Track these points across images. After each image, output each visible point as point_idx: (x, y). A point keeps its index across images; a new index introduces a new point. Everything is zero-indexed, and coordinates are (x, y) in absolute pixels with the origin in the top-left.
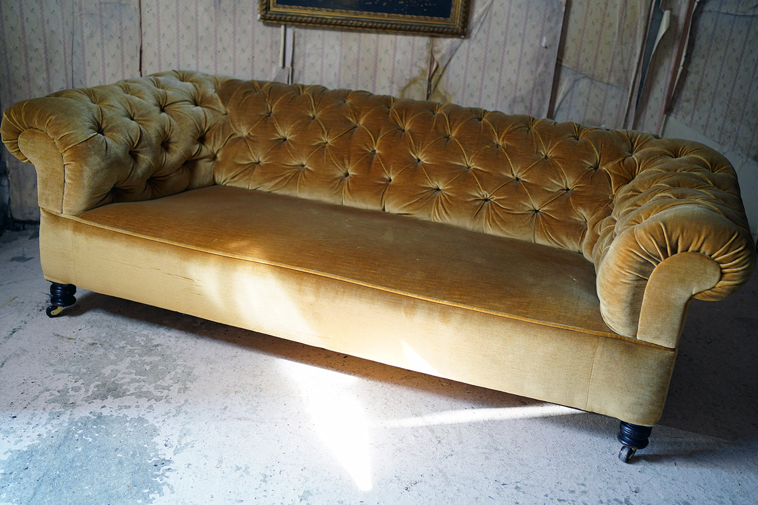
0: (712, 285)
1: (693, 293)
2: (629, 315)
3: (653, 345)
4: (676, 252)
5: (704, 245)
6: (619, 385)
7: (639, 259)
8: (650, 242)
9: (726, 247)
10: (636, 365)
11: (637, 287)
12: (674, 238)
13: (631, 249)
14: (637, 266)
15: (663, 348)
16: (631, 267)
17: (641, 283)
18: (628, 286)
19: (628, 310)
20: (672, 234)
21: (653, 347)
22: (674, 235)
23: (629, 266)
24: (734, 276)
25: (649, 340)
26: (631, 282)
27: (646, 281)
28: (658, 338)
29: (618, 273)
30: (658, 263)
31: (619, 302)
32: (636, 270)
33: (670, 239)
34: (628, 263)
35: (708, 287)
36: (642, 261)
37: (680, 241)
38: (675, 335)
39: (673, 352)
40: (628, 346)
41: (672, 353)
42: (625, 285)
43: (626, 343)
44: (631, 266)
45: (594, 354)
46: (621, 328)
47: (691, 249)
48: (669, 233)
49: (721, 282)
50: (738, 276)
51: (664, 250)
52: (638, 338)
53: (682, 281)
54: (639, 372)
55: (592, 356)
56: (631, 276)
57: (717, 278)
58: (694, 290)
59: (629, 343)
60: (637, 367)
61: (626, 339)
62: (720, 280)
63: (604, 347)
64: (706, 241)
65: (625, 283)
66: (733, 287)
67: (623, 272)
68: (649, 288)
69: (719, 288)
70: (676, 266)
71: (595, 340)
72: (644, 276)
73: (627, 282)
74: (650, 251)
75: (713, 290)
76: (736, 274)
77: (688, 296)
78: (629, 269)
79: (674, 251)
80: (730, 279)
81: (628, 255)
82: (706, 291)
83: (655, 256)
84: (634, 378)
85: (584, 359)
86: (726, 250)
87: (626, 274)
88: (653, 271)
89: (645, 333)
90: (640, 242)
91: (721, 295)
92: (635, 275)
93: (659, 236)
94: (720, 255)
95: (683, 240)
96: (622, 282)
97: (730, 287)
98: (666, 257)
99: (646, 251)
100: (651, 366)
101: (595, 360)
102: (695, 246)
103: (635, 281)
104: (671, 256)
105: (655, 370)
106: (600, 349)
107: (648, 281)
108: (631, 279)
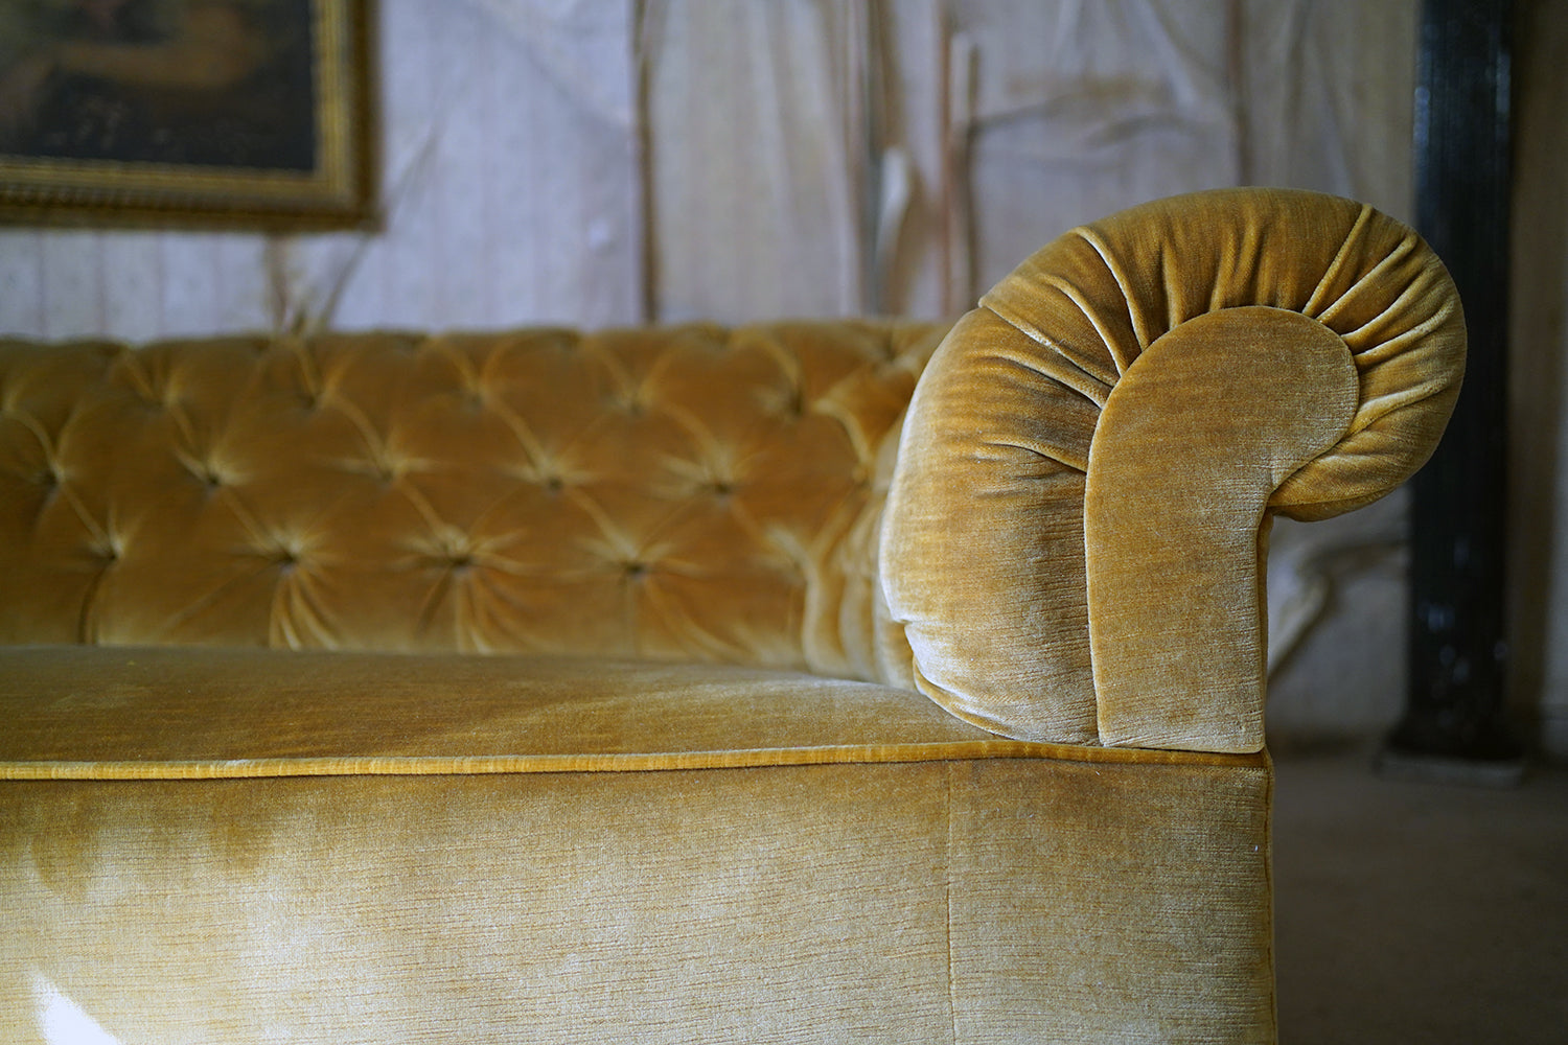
0: (1339, 429)
1: (1277, 481)
2: (1048, 637)
3: (1173, 757)
4: (1167, 326)
5: (1267, 262)
6: (1077, 977)
7: (1031, 384)
8: (1052, 300)
9: (1351, 249)
10: (1128, 861)
11: (1048, 505)
12: (1144, 262)
13: (986, 353)
14: (1027, 412)
15: (1216, 760)
16: (1005, 423)
17: (1062, 482)
18: (1011, 506)
19: (1034, 615)
20: (1130, 251)
21: (1177, 764)
22: (1140, 253)
23: (996, 418)
24: (1411, 365)
25: (1151, 734)
26: (1024, 485)
27: (1076, 478)
28: (1182, 715)
29: (963, 468)
30: (1105, 390)
31: (992, 587)
32: (1028, 429)
33: (1128, 269)
34: (991, 410)
35: (1328, 440)
36: (1043, 387)
37: (1169, 272)
39: (1260, 774)
40: (1073, 778)
41: (1255, 775)
42: (998, 505)
43: (1063, 768)
44: (1006, 418)
45: (940, 847)
46: (1024, 705)
47: (1217, 297)
48: (1120, 249)
49: (1368, 406)
50: (1427, 359)
51: (1115, 316)
52: (1106, 738)
53: (1221, 434)
54: (1150, 887)
55: (933, 862)
56: (1014, 457)
57: (1350, 389)
58: (1275, 464)
59: (1071, 769)
60: (1138, 867)
61: (1061, 752)
62: (1362, 400)
63: (975, 803)
64: (1268, 243)
65: (999, 496)
66: (1419, 410)
67: (980, 453)
68: (1099, 499)
69: (1368, 435)
70: (1181, 376)
71: (933, 781)
72: (1066, 453)
73: (1004, 488)
74: (1065, 338)
75: (1348, 446)
76: (1415, 354)
77: (1256, 498)
78: (997, 432)
79: (1157, 321)
80: (1399, 381)
81: (983, 379)
82: (1322, 461)
83: (1091, 359)
84: (1136, 923)
85: (902, 884)
86: (1354, 261)
87: (996, 456)
88: (1097, 428)
89: (1127, 710)
90: (1017, 315)
91: (1386, 459)
92: (1031, 454)
93: (1084, 270)
94: (1336, 293)
95: (1179, 264)
96: (987, 496)
97: (1409, 413)
98: (1131, 352)
99: (1048, 343)
100: (1191, 852)
101: (951, 878)
102: (1233, 276)
103: (1037, 482)
104: (1150, 342)
105: (1210, 866)
106: (959, 817)
107: (1086, 474)
108: (1019, 473)
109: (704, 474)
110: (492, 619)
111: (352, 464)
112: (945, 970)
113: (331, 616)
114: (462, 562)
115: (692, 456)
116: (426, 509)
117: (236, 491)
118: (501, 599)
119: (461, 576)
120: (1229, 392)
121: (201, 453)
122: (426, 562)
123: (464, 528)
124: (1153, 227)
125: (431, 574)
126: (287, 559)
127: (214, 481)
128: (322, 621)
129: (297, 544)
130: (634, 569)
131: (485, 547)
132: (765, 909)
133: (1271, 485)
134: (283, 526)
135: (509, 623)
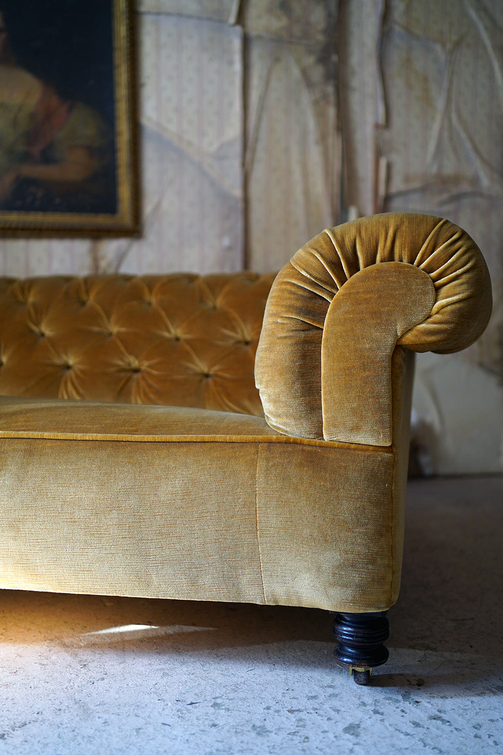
0: (426, 313)
1: (399, 334)
2: (303, 395)
3: (352, 446)
4: (358, 270)
5: (397, 244)
6: (307, 531)
7: (301, 293)
8: (312, 259)
9: (431, 238)
10: (328, 485)
11: (306, 342)
12: (348, 244)
13: (285, 280)
14: (299, 304)
15: (371, 448)
16: (290, 308)
17: (311, 333)
19: (297, 386)
20: (343, 240)
21: (354, 449)
22: (347, 240)
23: (286, 306)
24: (456, 286)
25: (343, 437)
26: (295, 334)
27: (320, 331)
28: (356, 429)
29: (273, 326)
30: (332, 295)
31: (281, 374)
32: (299, 311)
33: (342, 246)
34: (284, 303)
35: (421, 317)
36: (306, 294)
37: (358, 247)
38: (387, 417)
39: (390, 454)
40: (309, 452)
41: (387, 455)
42: (285, 341)
43: (306, 448)
44: (289, 306)
45: (253, 477)
46: (292, 422)
47: (378, 258)
48: (339, 238)
49: (438, 303)
50: (462, 284)
51: (335, 266)
52: (326, 437)
53: (376, 314)
54: (337, 497)
55: (250, 482)
56: (293, 322)
57: (431, 296)
58: (398, 327)
59: (309, 448)
60: (333, 489)
61: (305, 441)
62: (436, 301)
63: (268, 460)
64: (398, 236)
65: (285, 337)
66: (458, 306)
67: (279, 320)
68: (327, 340)
69: (437, 316)
70: (361, 290)
71: (252, 450)
72: (314, 321)
73: (288, 334)
74: (315, 274)
75: (430, 320)
76: (456, 282)
77: (390, 341)
78: (286, 312)
79: (354, 267)
80: (450, 294)
82: (418, 326)
83: (326, 283)
84: (331, 511)
85: (238, 490)
86: (432, 243)
87: (285, 322)
88: (328, 311)
89: (335, 426)
90: (298, 264)
91: (444, 326)
92: (299, 321)
93: (325, 246)
94: (425, 257)
95: (362, 245)
96: (281, 338)
97: (453, 306)
98: (343, 280)
99: (309, 276)
100: (355, 484)
101: (257, 489)
102: (384, 249)
103: (301, 332)
104: (351, 276)
105: (364, 491)
106: (261, 465)
107: (323, 329)
108: (294, 329)
109: (239, 337)
110: (146, 394)
111: (96, 329)
112: (255, 525)
113: (81, 391)
114: (136, 371)
115: (233, 329)
116: (123, 349)
117: (50, 340)
118: (150, 386)
119: (136, 376)
120: (380, 297)
121: (37, 324)
122: (121, 370)
123: (137, 357)
124: (353, 229)
125: (122, 375)
126: (68, 367)
127: (43, 335)
128: (78, 393)
129: (71, 362)
130: (207, 376)
131: (145, 365)
132: (186, 497)
133: (397, 335)
134: (66, 354)
135: (152, 396)
